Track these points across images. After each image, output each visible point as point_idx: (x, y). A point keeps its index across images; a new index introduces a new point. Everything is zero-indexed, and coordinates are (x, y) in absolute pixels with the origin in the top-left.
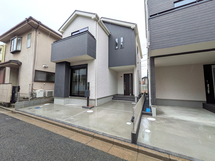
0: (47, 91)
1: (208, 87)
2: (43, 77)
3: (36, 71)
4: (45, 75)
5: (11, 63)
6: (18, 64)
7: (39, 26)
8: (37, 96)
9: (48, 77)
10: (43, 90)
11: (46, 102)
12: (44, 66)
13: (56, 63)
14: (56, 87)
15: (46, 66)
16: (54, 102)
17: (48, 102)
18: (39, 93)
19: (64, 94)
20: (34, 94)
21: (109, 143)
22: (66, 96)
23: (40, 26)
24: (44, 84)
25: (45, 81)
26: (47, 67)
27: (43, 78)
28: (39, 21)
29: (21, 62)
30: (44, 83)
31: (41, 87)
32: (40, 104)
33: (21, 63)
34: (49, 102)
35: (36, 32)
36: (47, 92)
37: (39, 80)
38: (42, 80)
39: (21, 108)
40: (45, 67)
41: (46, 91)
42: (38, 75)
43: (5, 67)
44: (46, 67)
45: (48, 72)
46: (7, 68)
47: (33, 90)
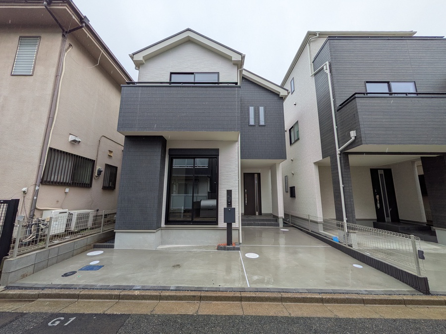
0: (75, 213)
1: (378, 199)
2: (64, 171)
3: (51, 149)
8: (52, 232)
10: (66, 210)
11: (85, 248)
12: (71, 138)
13: (126, 136)
16: (117, 243)
18: (56, 220)
21: (397, 304)
23: (83, 28)
24: (67, 193)
25: (70, 182)
26: (79, 142)
28: (85, 17)
31: (58, 201)
34: (92, 245)
35: (64, 41)
36: (75, 217)
39: (24, 276)
40: (74, 141)
45: (79, 157)
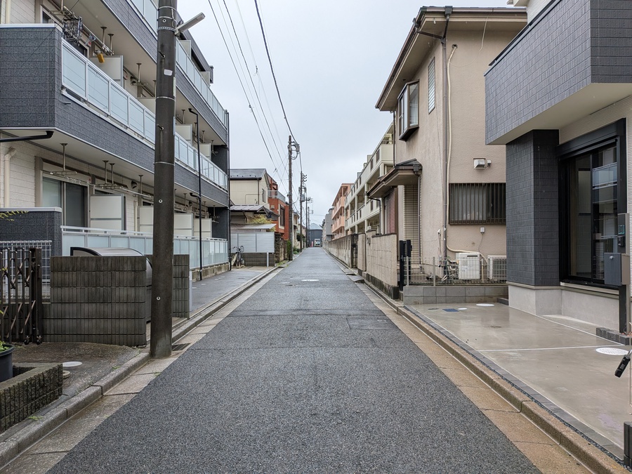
0: (491, 257)
2: (476, 206)
3: (451, 185)
4: (481, 199)
5: (399, 174)
6: (414, 172)
7: (447, 22)
8: (462, 276)
9: (493, 203)
10: (478, 253)
11: (483, 298)
12: (476, 163)
13: (506, 144)
14: (511, 242)
15: (482, 162)
16: (510, 300)
17: (491, 297)
18: (465, 263)
19: (533, 270)
20: (453, 265)
22: (542, 281)
23: (451, 20)
24: (483, 233)
25: (485, 219)
26: (489, 164)
27: (477, 210)
28: (446, 7)
29: (420, 165)
30: (482, 229)
31: (473, 243)
32: (465, 302)
33: (420, 167)
34: (495, 298)
35: (444, 50)
36: (491, 262)
37: (465, 219)
38: (473, 219)
39: (416, 303)
40: (479, 166)
41: (489, 257)
42: (460, 202)
43: (396, 187)
44: (483, 166)
45: (493, 184)
46: (399, 186)
47: (449, 254)
